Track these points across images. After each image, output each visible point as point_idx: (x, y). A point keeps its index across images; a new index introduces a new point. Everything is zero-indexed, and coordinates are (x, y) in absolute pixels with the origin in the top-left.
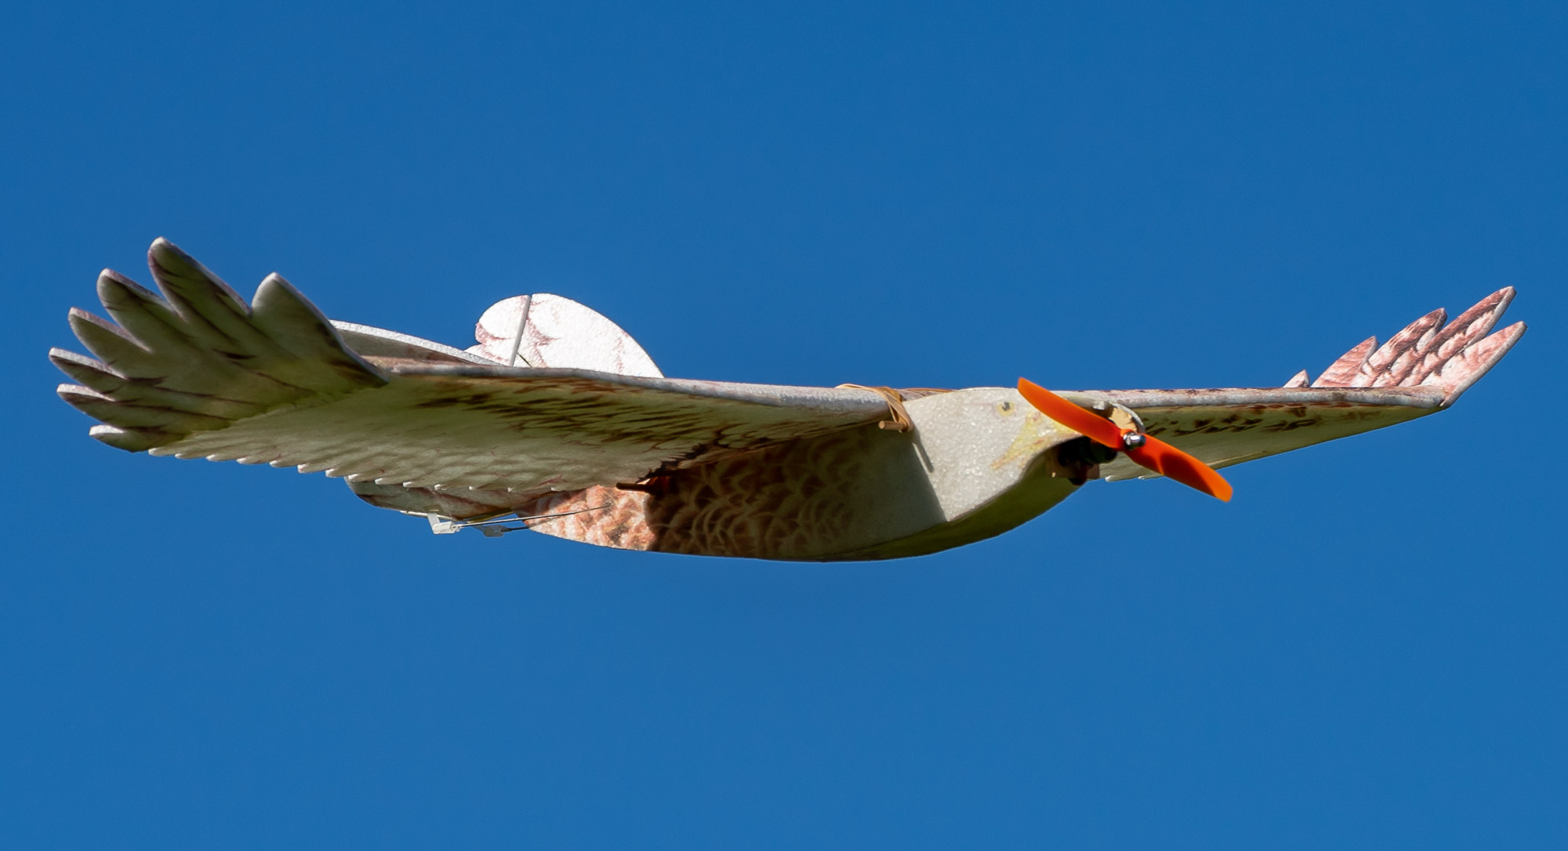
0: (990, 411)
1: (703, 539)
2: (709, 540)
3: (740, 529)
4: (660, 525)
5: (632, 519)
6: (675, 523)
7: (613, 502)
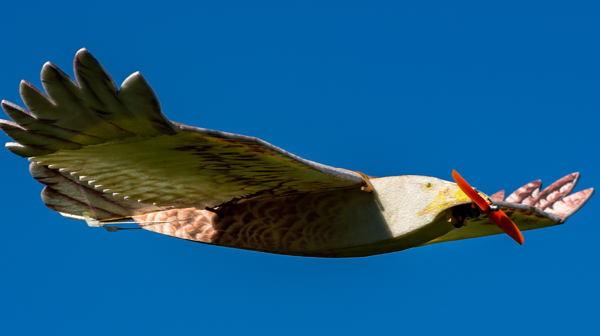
0: (420, 187)
1: (245, 239)
2: (249, 239)
3: (268, 235)
4: (221, 230)
5: (204, 226)
6: (229, 230)
7: (193, 217)
